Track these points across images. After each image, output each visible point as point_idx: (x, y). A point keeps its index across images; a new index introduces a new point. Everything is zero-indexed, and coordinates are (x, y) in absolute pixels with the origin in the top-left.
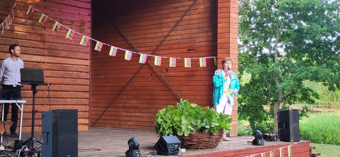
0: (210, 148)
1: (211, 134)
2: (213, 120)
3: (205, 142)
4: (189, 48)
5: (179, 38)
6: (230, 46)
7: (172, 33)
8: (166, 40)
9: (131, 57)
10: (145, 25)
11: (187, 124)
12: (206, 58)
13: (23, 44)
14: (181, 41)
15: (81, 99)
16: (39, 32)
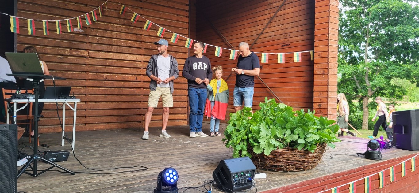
0: (306, 170)
1: (307, 152)
2: (310, 131)
3: (298, 163)
4: (284, 44)
5: (273, 35)
6: (329, 37)
7: (266, 31)
8: (260, 37)
9: (221, 53)
10: (241, 25)
11: (268, 137)
12: (301, 53)
13: (118, 43)
14: (275, 37)
15: (180, 96)
16: (134, 32)
